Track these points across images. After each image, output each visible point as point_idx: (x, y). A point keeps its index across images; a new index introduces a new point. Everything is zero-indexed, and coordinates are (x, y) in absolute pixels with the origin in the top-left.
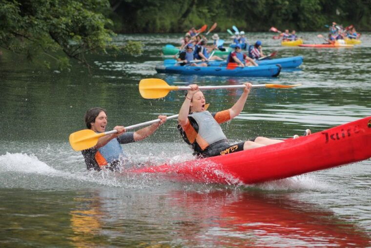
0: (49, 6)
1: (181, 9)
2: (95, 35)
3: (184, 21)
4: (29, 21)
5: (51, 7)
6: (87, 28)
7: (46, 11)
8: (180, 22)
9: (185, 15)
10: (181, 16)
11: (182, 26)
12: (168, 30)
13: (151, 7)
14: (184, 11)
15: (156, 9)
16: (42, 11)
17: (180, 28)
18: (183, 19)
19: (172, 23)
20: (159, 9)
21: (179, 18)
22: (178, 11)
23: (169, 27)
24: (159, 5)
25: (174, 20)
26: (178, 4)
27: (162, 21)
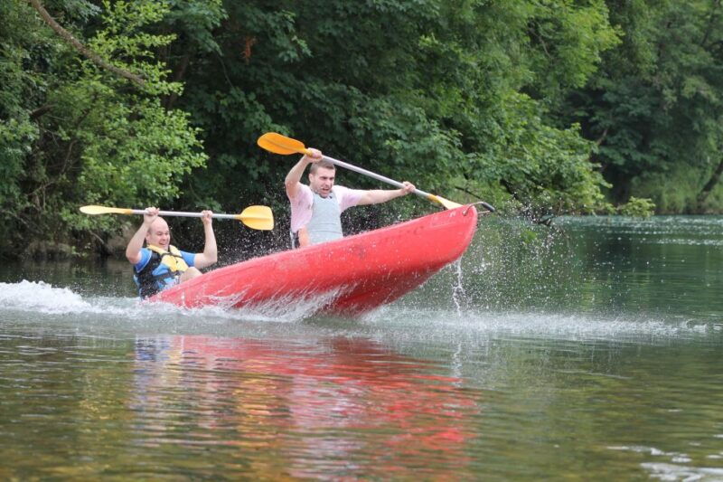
0: (506, 143)
1: (702, 178)
2: (576, 188)
3: (707, 195)
4: (474, 161)
5: (508, 144)
6: (564, 176)
7: (500, 150)
8: (700, 199)
9: (708, 188)
10: (701, 188)
11: (705, 204)
12: (681, 211)
13: (655, 174)
14: (707, 179)
15: (663, 175)
16: (494, 150)
17: (699, 207)
18: (705, 193)
19: (687, 200)
20: (667, 176)
21: (699, 191)
22: (697, 180)
23: (683, 205)
24: (666, 168)
25: (692, 195)
26: (697, 170)
27: (672, 195)
